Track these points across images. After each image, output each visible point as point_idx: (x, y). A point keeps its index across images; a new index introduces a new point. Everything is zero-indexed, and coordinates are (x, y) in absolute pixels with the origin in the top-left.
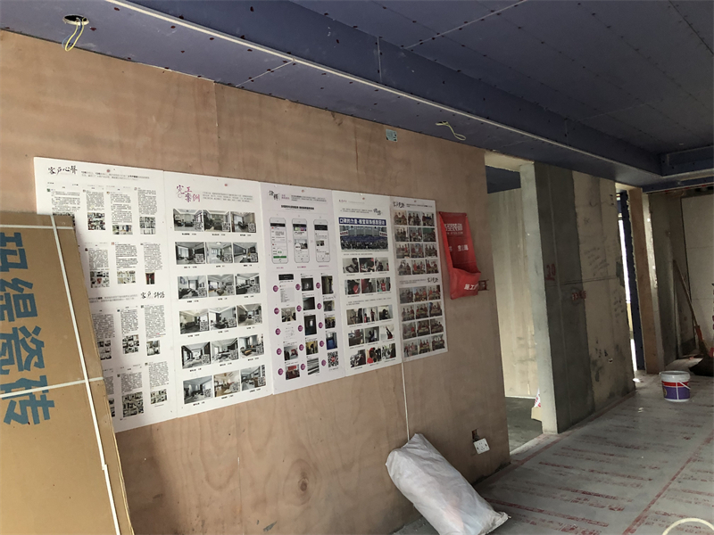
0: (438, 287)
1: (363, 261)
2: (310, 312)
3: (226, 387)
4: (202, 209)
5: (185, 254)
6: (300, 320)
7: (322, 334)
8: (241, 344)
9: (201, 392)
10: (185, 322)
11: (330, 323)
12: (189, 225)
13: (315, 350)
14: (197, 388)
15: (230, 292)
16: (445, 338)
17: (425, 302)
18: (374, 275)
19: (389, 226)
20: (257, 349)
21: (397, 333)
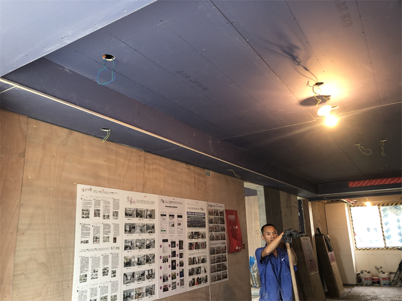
0: (225, 247)
1: (196, 233)
2: (174, 258)
3: (139, 294)
4: (136, 208)
5: (128, 229)
6: (170, 263)
7: (178, 270)
8: (146, 273)
9: (129, 296)
10: (126, 262)
11: (182, 264)
12: (130, 215)
13: (175, 278)
14: (128, 295)
15: (144, 248)
16: (227, 273)
17: (220, 254)
18: (200, 241)
19: (206, 216)
20: (153, 276)
21: (208, 270)
